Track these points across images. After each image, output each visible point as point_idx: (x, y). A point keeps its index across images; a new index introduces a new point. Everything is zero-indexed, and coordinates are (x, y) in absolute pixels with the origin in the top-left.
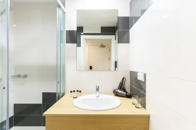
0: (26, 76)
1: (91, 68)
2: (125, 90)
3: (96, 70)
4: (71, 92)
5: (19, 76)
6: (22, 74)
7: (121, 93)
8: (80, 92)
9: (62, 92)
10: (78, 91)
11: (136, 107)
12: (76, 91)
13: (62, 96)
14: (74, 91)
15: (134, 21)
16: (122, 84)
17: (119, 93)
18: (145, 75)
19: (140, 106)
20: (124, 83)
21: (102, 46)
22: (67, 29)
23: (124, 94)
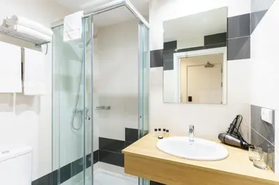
0: (109, 108)
1: (190, 99)
2: (239, 137)
3: (198, 103)
4: (156, 130)
5: (103, 108)
6: (106, 106)
7: (233, 141)
8: (167, 131)
9: (145, 129)
10: (164, 130)
11: (255, 166)
12: (162, 130)
13: (145, 135)
14: (160, 130)
15: (256, 19)
16: (234, 127)
17: (228, 139)
18: (273, 112)
19: (264, 165)
20: (238, 125)
21: (209, 65)
22: (152, 49)
23: (238, 143)
